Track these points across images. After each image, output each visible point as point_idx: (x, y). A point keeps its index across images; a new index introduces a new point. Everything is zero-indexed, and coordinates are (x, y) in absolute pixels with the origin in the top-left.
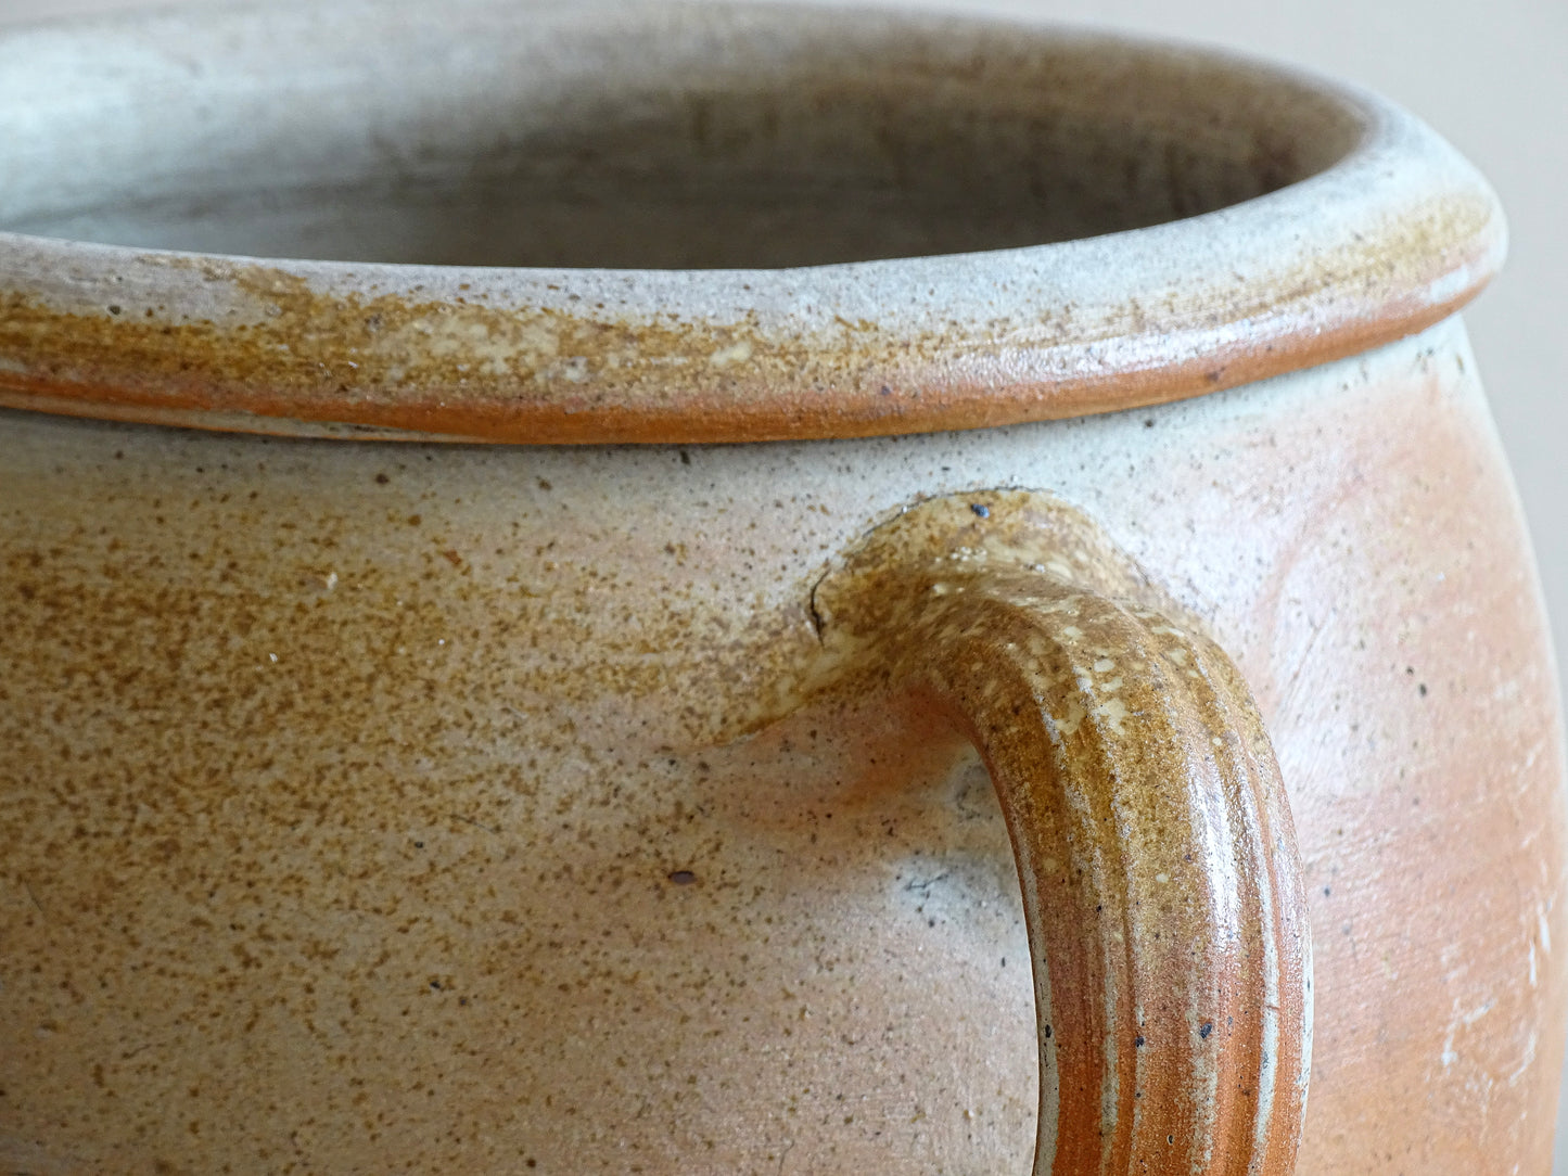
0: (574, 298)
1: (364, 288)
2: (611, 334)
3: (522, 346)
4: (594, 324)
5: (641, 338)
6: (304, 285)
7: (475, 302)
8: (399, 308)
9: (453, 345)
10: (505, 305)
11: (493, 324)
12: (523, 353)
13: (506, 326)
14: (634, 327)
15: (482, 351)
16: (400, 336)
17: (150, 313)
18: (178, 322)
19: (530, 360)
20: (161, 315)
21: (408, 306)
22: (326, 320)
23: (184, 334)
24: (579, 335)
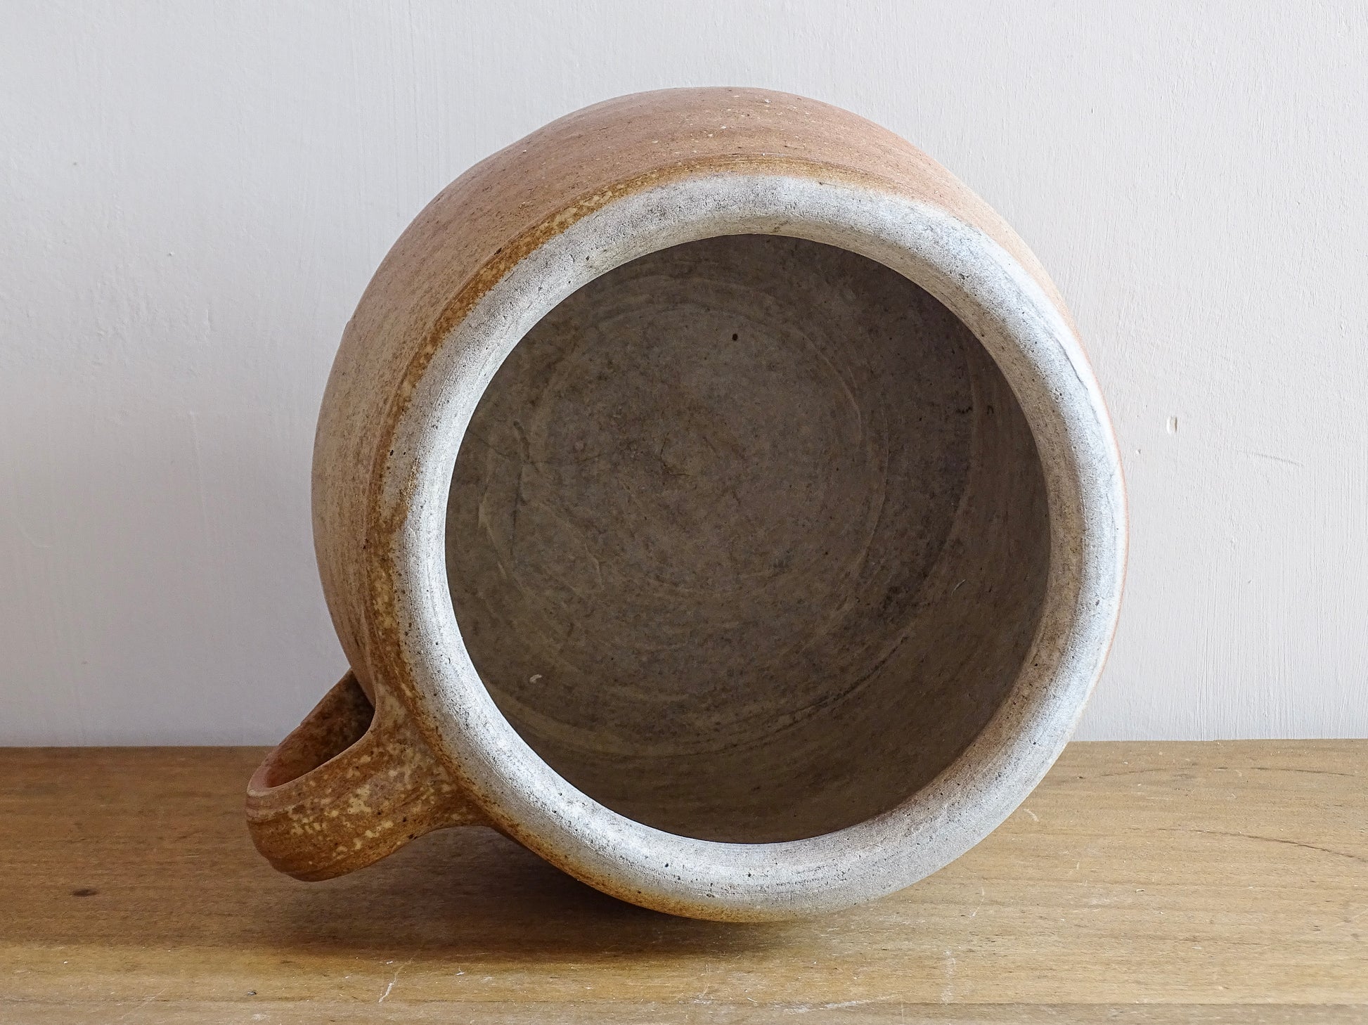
0: (407, 634)
1: (397, 553)
2: (397, 647)
3: (384, 615)
4: (398, 641)
5: (400, 658)
6: (398, 529)
7: (396, 597)
8: (389, 568)
9: (380, 589)
10: (397, 608)
11: (390, 604)
12: (382, 616)
13: (390, 609)
14: (402, 656)
15: (379, 600)
16: (379, 569)
17: (388, 468)
18: (384, 480)
19: (381, 619)
20: (387, 474)
21: (391, 572)
22: (383, 540)
23: (380, 483)
24: (393, 636)
